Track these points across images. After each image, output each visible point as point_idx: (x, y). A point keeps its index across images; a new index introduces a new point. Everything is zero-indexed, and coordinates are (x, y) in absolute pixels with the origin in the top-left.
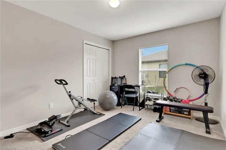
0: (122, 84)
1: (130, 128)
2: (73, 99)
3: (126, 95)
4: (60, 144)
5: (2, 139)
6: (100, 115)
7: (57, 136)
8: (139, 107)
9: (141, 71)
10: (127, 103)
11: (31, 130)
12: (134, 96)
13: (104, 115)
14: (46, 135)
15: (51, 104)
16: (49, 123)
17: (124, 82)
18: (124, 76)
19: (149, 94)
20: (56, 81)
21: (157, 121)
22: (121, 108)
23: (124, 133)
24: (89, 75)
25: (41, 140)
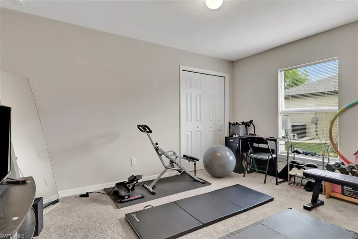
0: (247, 134)
1: (247, 212)
2: (161, 155)
3: (252, 155)
4: (134, 215)
5: (78, 197)
6: (203, 183)
7: (135, 204)
8: (275, 178)
9: (283, 112)
10: (256, 170)
11: (108, 192)
12: (268, 158)
13: (211, 184)
14: (123, 200)
15: (135, 160)
16: (129, 186)
17: (251, 131)
18: (251, 122)
19: (297, 156)
20: (139, 126)
21: (305, 208)
22: (244, 176)
23: (233, 217)
24: (189, 119)
25: (115, 205)
